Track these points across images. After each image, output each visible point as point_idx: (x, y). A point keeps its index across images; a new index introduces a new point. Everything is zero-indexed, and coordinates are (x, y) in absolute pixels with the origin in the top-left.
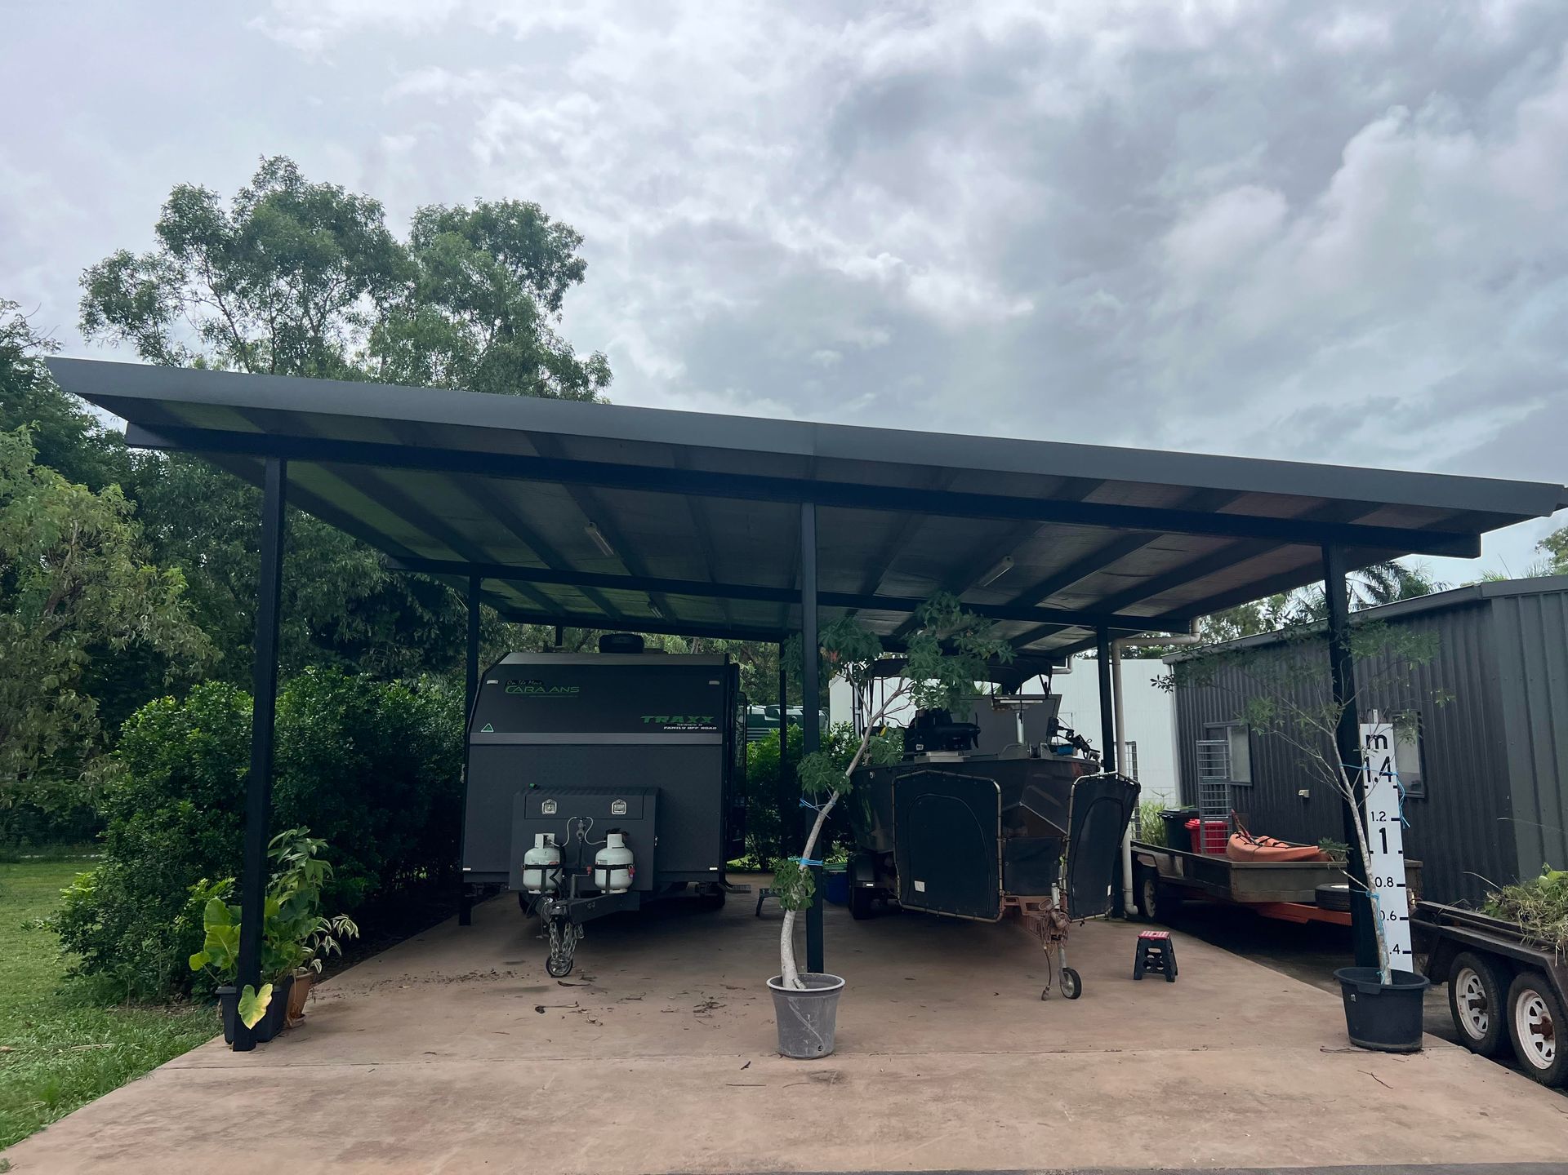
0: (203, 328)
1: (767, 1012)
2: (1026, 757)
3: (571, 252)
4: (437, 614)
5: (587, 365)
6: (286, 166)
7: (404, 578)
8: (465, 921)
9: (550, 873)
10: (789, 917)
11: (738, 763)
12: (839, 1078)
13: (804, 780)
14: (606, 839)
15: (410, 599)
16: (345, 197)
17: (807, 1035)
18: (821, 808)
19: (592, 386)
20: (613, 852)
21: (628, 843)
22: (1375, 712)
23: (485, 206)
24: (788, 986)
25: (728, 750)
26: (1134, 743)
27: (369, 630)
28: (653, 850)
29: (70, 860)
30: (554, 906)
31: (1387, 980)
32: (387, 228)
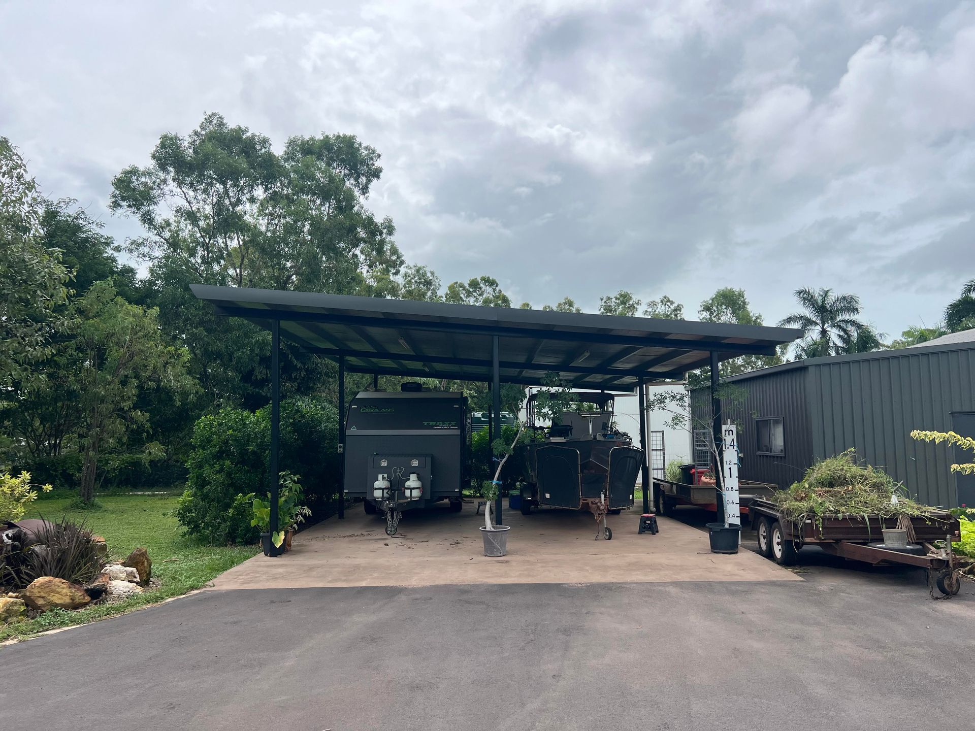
0: (175, 209)
1: (480, 545)
2: (591, 439)
3: (374, 163)
4: (304, 364)
5: (382, 224)
6: (218, 118)
7: (286, 345)
8: (341, 516)
9: (385, 491)
10: (488, 503)
11: (468, 443)
12: (507, 562)
13: (494, 450)
14: (410, 476)
15: (290, 356)
16: (249, 134)
17: (495, 548)
18: (501, 461)
19: (384, 236)
20: (413, 482)
21: (419, 478)
22: (729, 420)
23: (327, 136)
24: (488, 529)
25: (463, 437)
26: (663, 431)
27: (268, 372)
28: (430, 481)
29: (119, 495)
30: (390, 504)
31: (727, 526)
32: (273, 151)
